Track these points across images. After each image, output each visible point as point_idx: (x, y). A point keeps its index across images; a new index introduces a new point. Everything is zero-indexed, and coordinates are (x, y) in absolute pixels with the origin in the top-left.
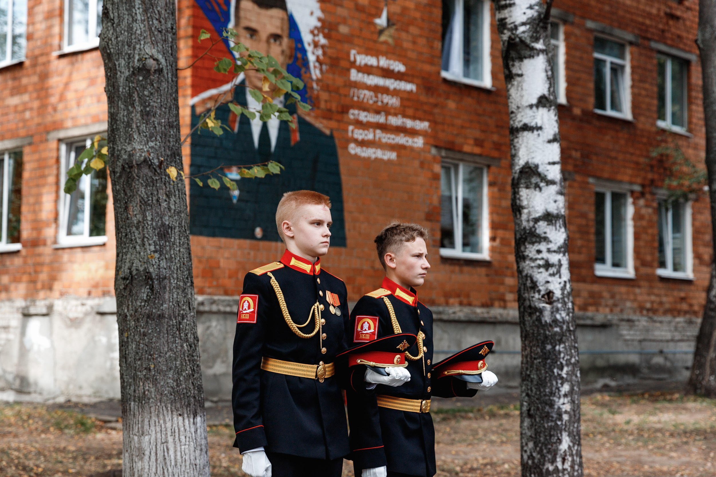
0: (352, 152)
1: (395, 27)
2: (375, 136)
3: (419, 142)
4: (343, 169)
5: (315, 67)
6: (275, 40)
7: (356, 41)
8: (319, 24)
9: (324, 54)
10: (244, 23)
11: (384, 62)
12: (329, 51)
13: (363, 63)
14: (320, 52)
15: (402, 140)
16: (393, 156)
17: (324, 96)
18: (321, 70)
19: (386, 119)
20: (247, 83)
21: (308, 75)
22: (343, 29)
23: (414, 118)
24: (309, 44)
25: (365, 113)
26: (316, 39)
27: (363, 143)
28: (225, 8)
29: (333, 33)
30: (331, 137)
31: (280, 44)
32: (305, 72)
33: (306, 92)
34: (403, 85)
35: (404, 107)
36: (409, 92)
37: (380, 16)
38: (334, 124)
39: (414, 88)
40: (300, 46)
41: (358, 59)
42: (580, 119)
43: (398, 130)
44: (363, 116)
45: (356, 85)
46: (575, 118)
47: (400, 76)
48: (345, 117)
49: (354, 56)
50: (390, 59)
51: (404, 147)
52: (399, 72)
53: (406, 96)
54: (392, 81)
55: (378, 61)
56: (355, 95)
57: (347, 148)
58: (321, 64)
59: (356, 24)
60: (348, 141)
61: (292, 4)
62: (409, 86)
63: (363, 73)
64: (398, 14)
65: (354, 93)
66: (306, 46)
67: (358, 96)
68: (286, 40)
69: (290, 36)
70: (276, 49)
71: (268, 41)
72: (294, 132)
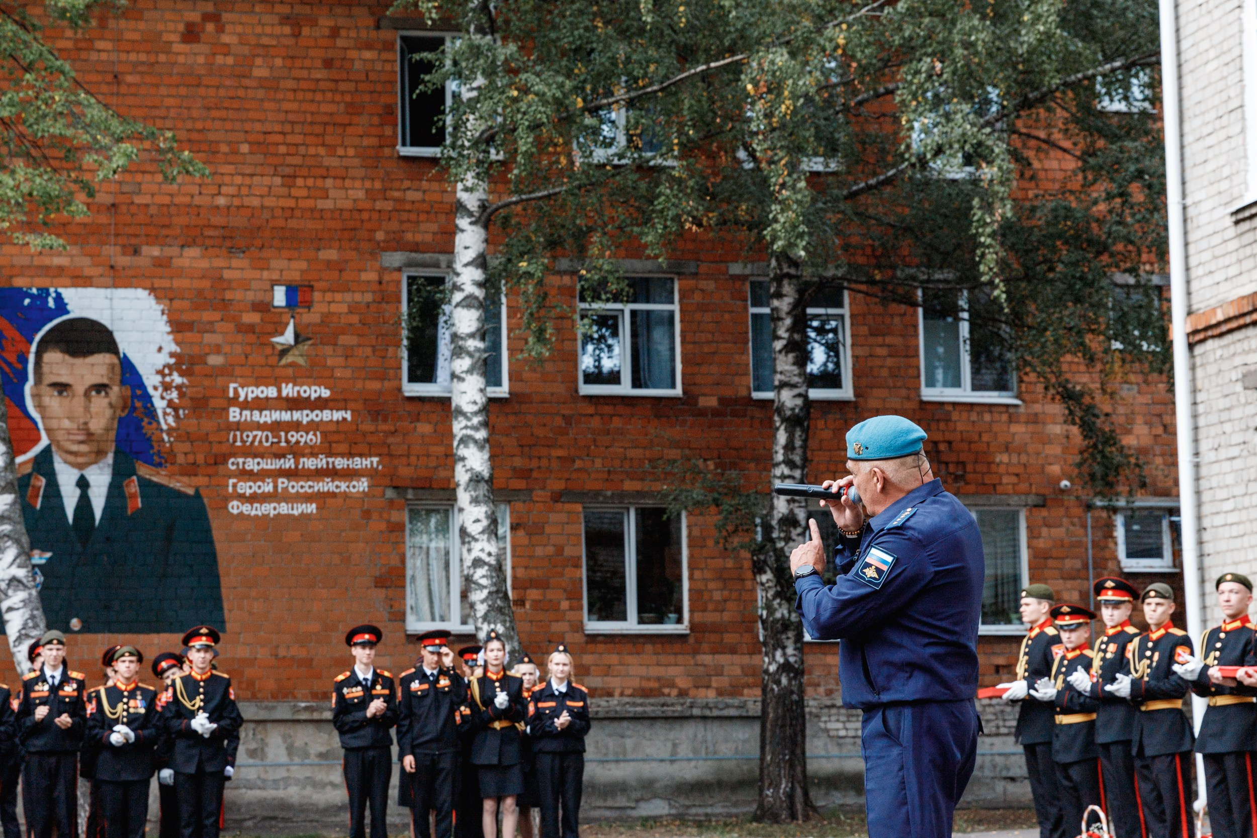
0: (235, 511)
2: (275, 487)
3: (362, 485)
4: (217, 535)
5: (165, 414)
6: (98, 392)
7: (238, 371)
8: (172, 361)
9: (181, 395)
10: (49, 379)
11: (289, 390)
12: (188, 392)
13: (250, 396)
14: (174, 395)
15: (326, 486)
16: (311, 508)
17: (182, 447)
18: (177, 417)
19: (297, 463)
20: (54, 449)
21: (154, 425)
22: (215, 360)
23: (350, 455)
24: (155, 388)
25: (256, 460)
26: (168, 379)
27: (253, 499)
28: (20, 366)
29: (197, 368)
30: (198, 495)
31: (107, 395)
32: (150, 423)
33: (152, 447)
34: (326, 415)
35: (330, 443)
36: (338, 422)
37: (282, 333)
38: (201, 481)
39: (348, 416)
40: (139, 392)
41: (242, 394)
42: (716, 413)
43: (319, 474)
44: (252, 464)
45: (239, 426)
46: (702, 413)
47: (320, 404)
48: (221, 468)
49: (235, 389)
50: (301, 385)
51: (333, 495)
52: (319, 398)
53: (333, 428)
54: (305, 412)
55: (279, 391)
56: (238, 439)
57: (226, 507)
58: (176, 410)
59: (238, 349)
60: (227, 499)
61: (125, 344)
62: (338, 415)
63: (252, 410)
64: (315, 325)
65: (235, 436)
66: (151, 391)
67: (242, 440)
68: (116, 389)
69: (123, 382)
70: (100, 403)
71: (87, 394)
72: (134, 496)
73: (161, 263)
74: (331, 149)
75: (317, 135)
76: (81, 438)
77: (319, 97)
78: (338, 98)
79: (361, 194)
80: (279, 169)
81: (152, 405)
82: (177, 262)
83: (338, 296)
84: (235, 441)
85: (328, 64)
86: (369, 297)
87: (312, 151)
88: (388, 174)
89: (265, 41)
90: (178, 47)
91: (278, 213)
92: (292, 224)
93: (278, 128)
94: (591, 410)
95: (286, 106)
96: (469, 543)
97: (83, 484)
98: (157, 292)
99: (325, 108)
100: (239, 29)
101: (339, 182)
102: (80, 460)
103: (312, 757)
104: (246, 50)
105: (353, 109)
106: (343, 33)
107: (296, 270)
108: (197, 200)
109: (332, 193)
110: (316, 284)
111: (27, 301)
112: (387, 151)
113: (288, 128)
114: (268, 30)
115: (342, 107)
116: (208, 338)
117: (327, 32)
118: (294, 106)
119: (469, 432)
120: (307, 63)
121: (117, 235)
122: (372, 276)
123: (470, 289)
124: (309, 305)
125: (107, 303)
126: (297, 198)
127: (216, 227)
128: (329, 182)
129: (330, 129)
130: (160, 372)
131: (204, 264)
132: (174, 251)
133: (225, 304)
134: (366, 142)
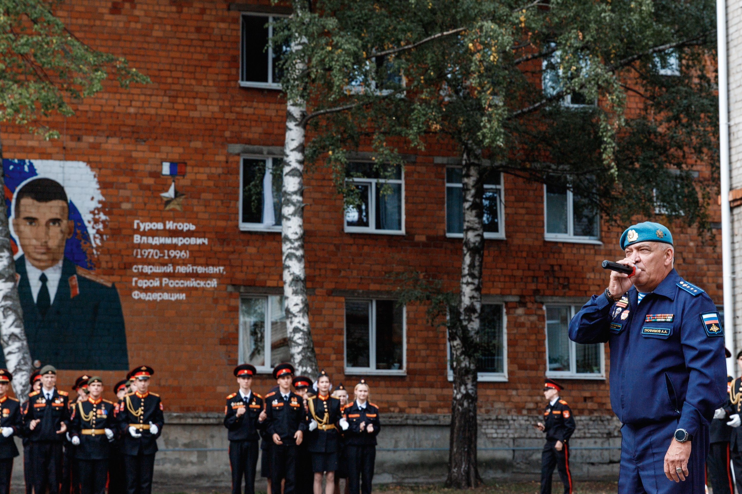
0: (136, 297)
1: (183, 197)
2: (161, 283)
3: (214, 283)
4: (125, 311)
5: (95, 238)
6: (54, 223)
7: (140, 213)
8: (100, 206)
9: (105, 227)
10: (24, 215)
11: (170, 225)
12: (110, 225)
13: (147, 228)
14: (100, 226)
15: (192, 283)
16: (183, 296)
17: (105, 258)
18: (102, 240)
19: (174, 269)
21: (88, 244)
22: (126, 206)
23: (207, 265)
24: (89, 222)
25: (150, 267)
26: (97, 217)
27: (147, 290)
29: (115, 211)
30: (114, 287)
31: (59, 225)
32: (85, 243)
33: (86, 257)
34: (193, 241)
35: (195, 257)
36: (200, 245)
37: (167, 191)
38: (116, 278)
39: (206, 241)
40: (79, 224)
41: (142, 226)
42: (425, 245)
43: (187, 276)
44: (147, 269)
45: (140, 246)
46: (417, 244)
47: (189, 234)
48: (128, 271)
49: (138, 224)
50: (178, 222)
51: (195, 289)
52: (189, 231)
53: (197, 248)
54: (180, 238)
55: (165, 225)
56: (139, 254)
57: (131, 295)
58: (101, 235)
59: (140, 200)
60: (132, 289)
61: (72, 195)
62: (199, 241)
63: (147, 236)
64: (187, 186)
65: (137, 252)
66: (86, 223)
67: (141, 255)
68: (65, 222)
69: (69, 218)
70: (55, 230)
71: (47, 225)
72: (74, 287)
73: (95, 147)
74: (199, 81)
75: (191, 73)
76: (43, 251)
77: (192, 49)
78: (204, 50)
79: (216, 109)
80: (168, 92)
81: (87, 232)
82: (104, 146)
83: (202, 170)
84: (137, 255)
85: (198, 30)
86: (220, 171)
87: (187, 82)
88: (233, 97)
89: (160, 15)
90: (108, 17)
91: (166, 118)
92: (174, 125)
93: (167, 67)
94: (351, 241)
95: (172, 54)
96: (291, 318)
97: (43, 279)
98: (92, 164)
99: (196, 56)
100: (145, 7)
101: (203, 101)
102: (42, 264)
103: (180, 446)
104: (149, 20)
105: (213, 58)
106: (208, 12)
107: (176, 152)
108: (117, 109)
109: (199, 108)
110: (189, 162)
111: (11, 167)
112: (233, 84)
113: (173, 68)
114: (162, 8)
115: (206, 57)
116: (122, 192)
117: (197, 11)
118: (178, 55)
119: (293, 251)
120: (186, 29)
121: (68, 129)
122: (222, 158)
123: (295, 165)
124: (183, 174)
125: (60, 170)
126: (178, 110)
127: (128, 126)
128: (197, 101)
129: (198, 69)
130: (92, 212)
131: (121, 148)
132: (102, 139)
133: (132, 173)
134: (220, 78)
